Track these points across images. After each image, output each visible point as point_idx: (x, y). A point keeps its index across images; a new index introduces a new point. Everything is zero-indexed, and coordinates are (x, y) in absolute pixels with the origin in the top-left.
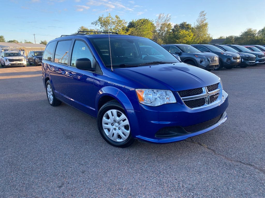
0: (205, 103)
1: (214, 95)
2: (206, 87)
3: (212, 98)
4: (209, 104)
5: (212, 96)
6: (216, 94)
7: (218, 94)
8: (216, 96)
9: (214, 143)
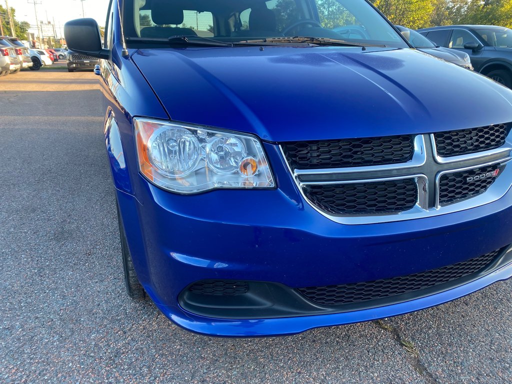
0: (414, 201)
1: (471, 172)
2: (432, 136)
3: (461, 182)
4: (432, 204)
5: (459, 174)
6: (484, 170)
7: (494, 167)
8: (483, 176)
9: (450, 345)
